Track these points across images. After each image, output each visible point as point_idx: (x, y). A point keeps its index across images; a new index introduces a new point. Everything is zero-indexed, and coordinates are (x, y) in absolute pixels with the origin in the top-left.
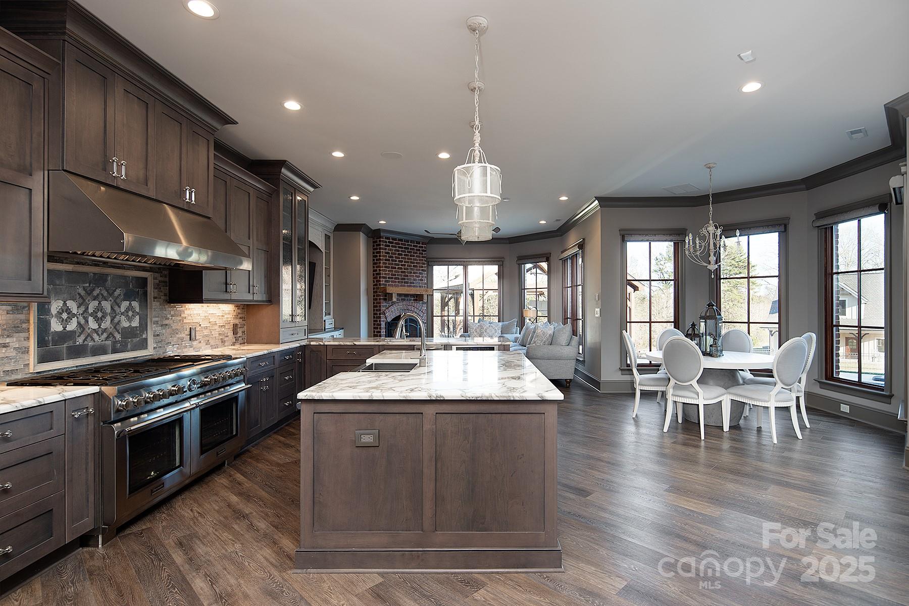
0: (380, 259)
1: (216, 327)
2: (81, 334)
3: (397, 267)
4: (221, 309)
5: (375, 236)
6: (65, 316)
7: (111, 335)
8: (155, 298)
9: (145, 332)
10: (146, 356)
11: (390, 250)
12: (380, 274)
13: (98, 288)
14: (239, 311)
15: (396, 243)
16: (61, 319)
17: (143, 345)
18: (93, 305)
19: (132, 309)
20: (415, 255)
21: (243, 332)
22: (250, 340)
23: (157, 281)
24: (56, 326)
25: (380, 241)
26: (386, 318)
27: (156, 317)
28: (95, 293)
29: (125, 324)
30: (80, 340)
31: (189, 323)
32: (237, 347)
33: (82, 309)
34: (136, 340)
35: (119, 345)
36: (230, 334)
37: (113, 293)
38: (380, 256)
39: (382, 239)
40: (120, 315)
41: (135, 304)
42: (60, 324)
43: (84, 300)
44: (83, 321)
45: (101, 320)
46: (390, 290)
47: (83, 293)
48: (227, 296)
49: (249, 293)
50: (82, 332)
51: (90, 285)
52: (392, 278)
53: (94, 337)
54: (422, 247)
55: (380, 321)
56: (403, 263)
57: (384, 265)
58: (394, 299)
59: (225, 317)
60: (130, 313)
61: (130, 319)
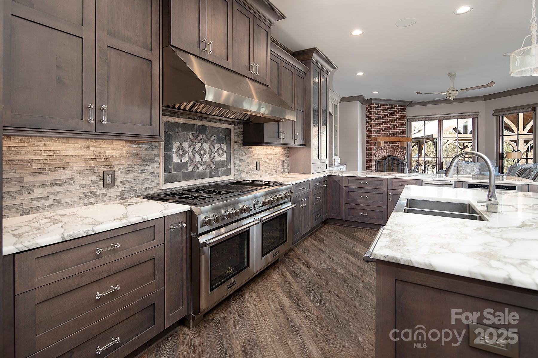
0: (371, 119)
1: (272, 162)
2: (191, 164)
3: (384, 123)
4: (275, 150)
5: (368, 103)
6: (181, 152)
7: (209, 165)
8: (235, 142)
9: (230, 164)
10: (230, 180)
11: (379, 112)
12: (371, 128)
13: (201, 135)
14: (285, 152)
15: (383, 107)
16: (179, 155)
17: (228, 172)
18: (198, 146)
19: (221, 149)
20: (398, 115)
21: (288, 165)
22: (292, 170)
23: (236, 131)
24: (176, 159)
25: (371, 107)
26: (375, 157)
27: (236, 154)
28: (199, 138)
29: (217, 159)
30: (190, 169)
31: (256, 159)
32: (284, 174)
33: (192, 148)
34: (224, 169)
35: (214, 172)
36: (280, 166)
37: (210, 138)
38: (371, 117)
39: (373, 105)
40: (214, 153)
41: (224, 146)
42: (178, 158)
43: (193, 143)
44: (192, 156)
45: (203, 155)
46: (379, 139)
47: (192, 138)
48: (278, 141)
49: (292, 139)
50: (192, 163)
51: (196, 132)
52: (380, 131)
53: (199, 167)
54: (403, 109)
55: (371, 160)
56: (389, 121)
57: (374, 123)
58: (382, 145)
59: (277, 155)
60: (221, 152)
61: (220, 156)
